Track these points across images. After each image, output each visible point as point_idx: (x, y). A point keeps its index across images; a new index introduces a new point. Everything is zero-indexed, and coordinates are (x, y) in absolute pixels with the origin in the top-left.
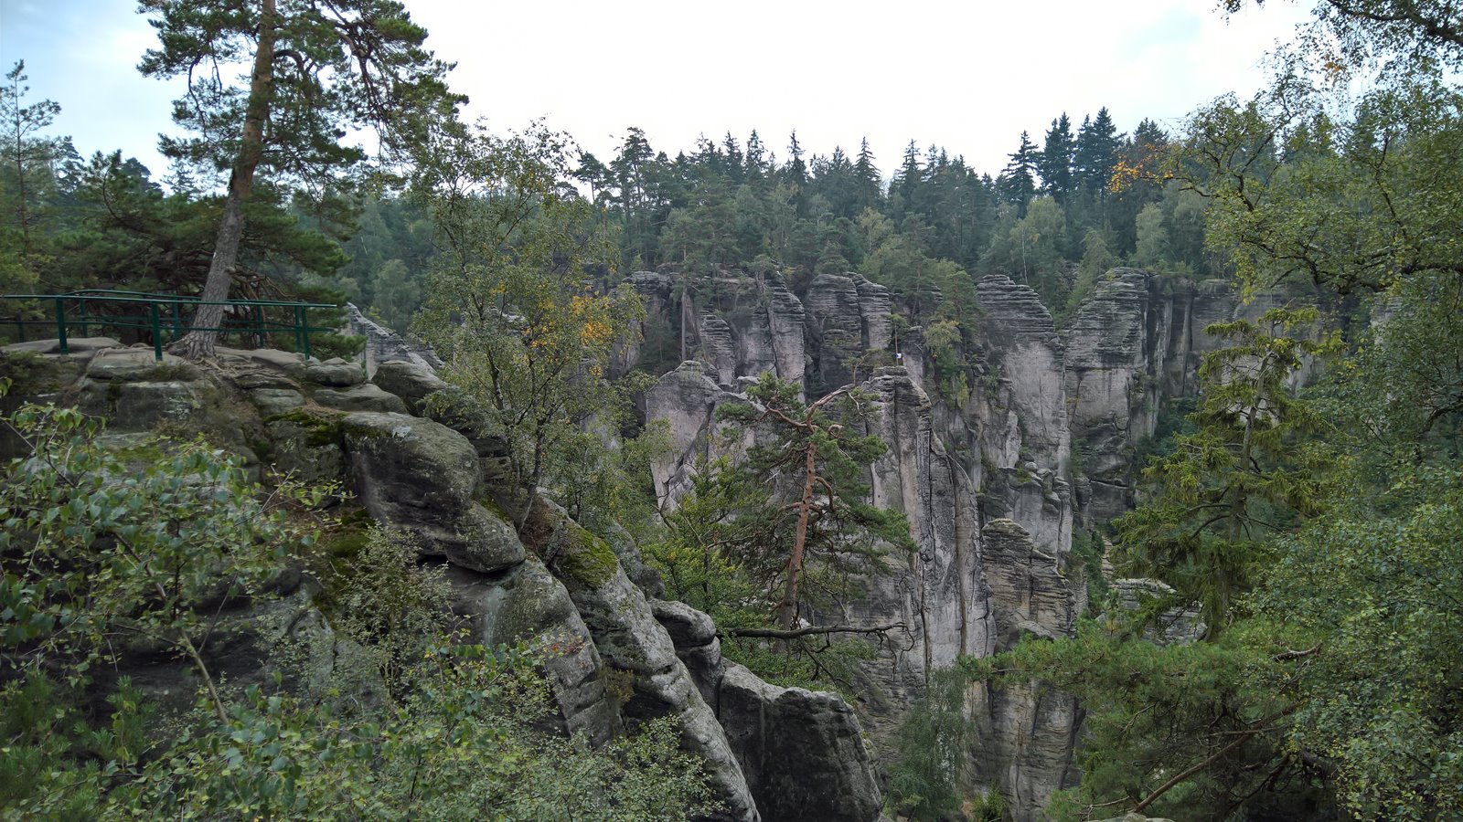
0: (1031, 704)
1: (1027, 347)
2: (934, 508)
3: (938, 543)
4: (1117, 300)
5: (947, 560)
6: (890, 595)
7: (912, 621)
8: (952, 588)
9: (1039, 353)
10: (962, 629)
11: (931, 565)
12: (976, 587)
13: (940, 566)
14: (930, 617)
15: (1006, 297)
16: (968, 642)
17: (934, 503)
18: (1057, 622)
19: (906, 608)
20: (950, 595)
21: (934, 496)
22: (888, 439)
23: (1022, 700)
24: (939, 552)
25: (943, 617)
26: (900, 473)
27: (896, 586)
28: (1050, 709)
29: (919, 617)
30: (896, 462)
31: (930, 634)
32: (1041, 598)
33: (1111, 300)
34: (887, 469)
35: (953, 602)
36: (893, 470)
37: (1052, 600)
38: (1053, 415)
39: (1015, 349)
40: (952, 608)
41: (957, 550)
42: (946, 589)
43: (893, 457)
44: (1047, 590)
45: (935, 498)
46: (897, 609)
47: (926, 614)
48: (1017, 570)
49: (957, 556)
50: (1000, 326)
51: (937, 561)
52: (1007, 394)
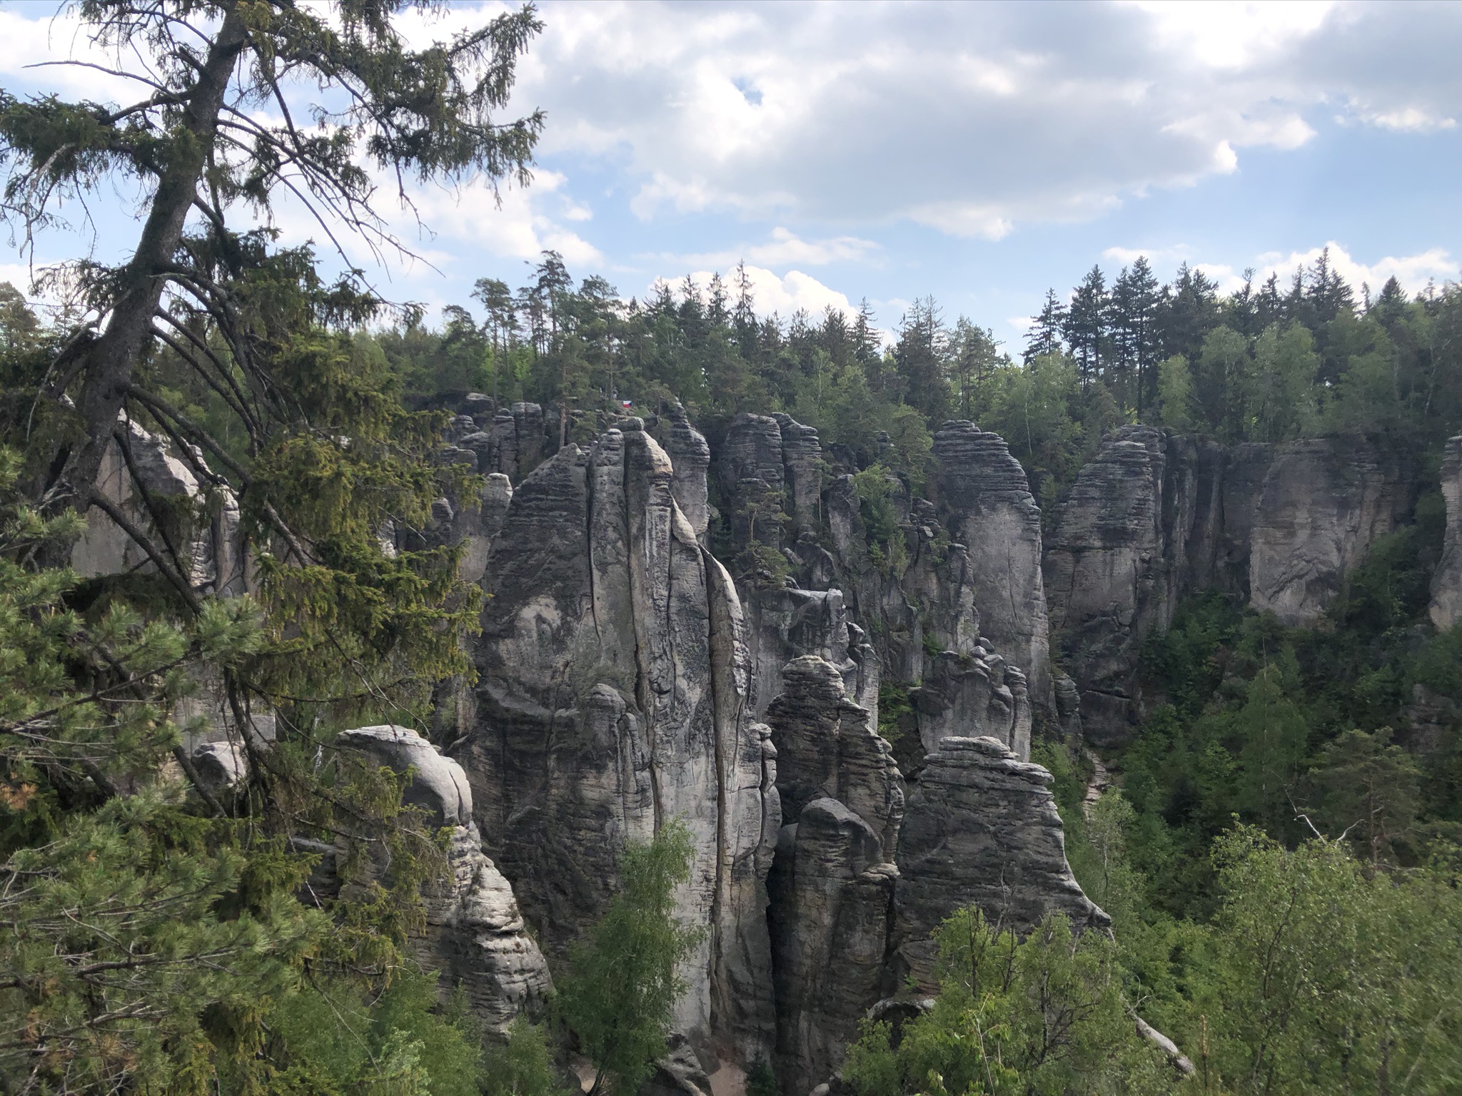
0: (827, 920)
1: (993, 509)
2: (674, 617)
3: (680, 669)
4: (1122, 463)
5: (694, 695)
6: (604, 739)
7: (632, 779)
8: (700, 737)
9: (1007, 517)
10: (720, 799)
11: (666, 699)
12: (742, 740)
13: (682, 703)
14: (664, 777)
15: (968, 447)
16: (729, 820)
17: (673, 610)
18: (873, 803)
19: (624, 760)
20: (699, 747)
21: (673, 599)
22: (613, 518)
23: (814, 913)
24: (682, 683)
25: (686, 779)
26: (629, 567)
27: (611, 726)
28: (851, 928)
29: (646, 774)
30: (624, 551)
31: (663, 800)
32: (852, 768)
33: (1114, 462)
34: (610, 559)
35: (703, 759)
36: (619, 562)
37: (865, 771)
38: (1025, 596)
39: (979, 512)
40: (700, 768)
41: (713, 683)
42: (691, 737)
43: (620, 544)
44: (858, 755)
45: (674, 603)
46: (611, 758)
47: (658, 771)
48: (821, 727)
49: (712, 692)
50: (960, 483)
51: (678, 698)
52: (960, 564)
